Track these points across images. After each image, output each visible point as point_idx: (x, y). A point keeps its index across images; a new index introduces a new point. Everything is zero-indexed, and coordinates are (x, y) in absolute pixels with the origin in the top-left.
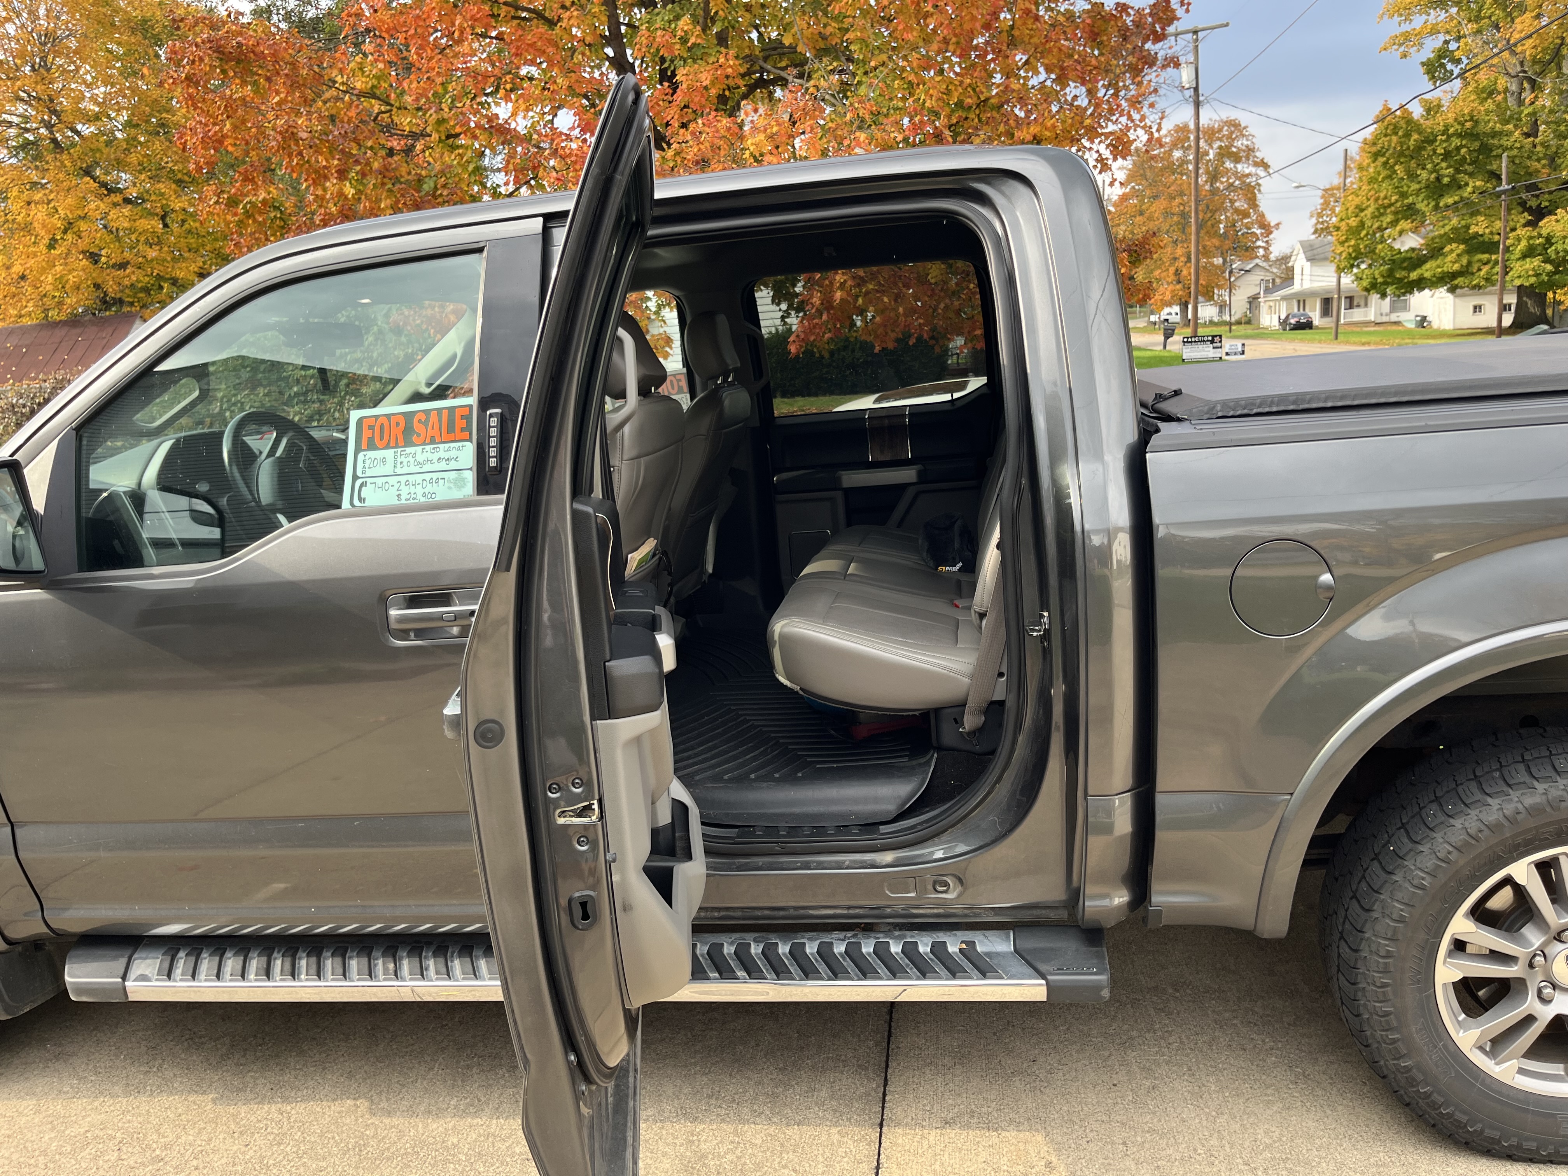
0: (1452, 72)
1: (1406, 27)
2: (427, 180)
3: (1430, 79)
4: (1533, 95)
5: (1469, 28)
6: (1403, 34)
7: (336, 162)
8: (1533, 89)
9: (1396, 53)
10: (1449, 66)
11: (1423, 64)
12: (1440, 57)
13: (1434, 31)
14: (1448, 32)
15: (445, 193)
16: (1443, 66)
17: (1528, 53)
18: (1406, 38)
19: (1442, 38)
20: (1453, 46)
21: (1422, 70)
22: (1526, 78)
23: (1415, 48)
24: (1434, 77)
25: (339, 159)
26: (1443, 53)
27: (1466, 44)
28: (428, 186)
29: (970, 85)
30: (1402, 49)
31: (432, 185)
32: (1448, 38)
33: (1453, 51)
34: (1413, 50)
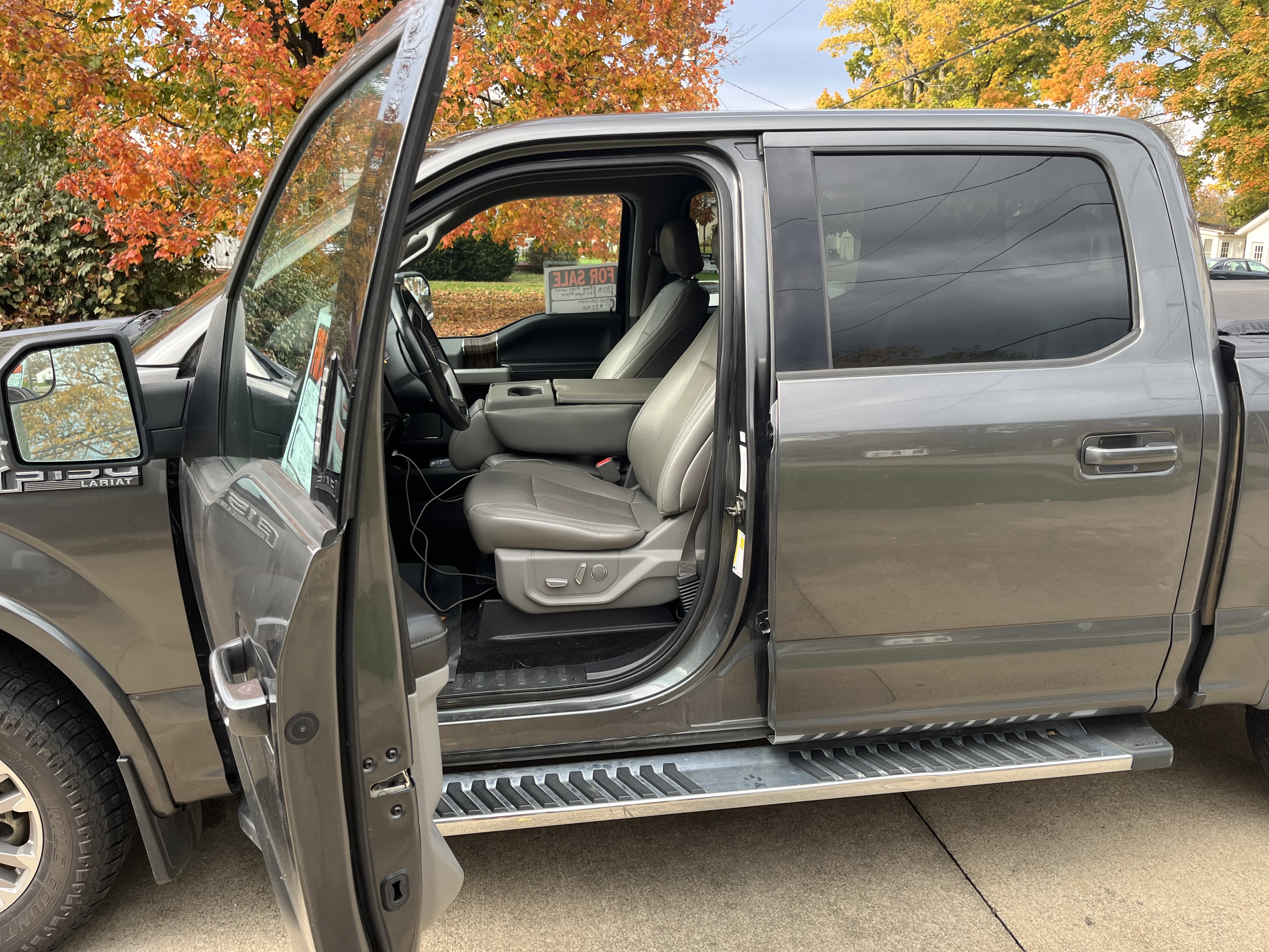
0: (865, 72)
1: (836, 34)
2: (93, 58)
3: (851, 75)
4: (921, 95)
5: (878, 40)
6: (834, 39)
7: (8, 33)
8: (922, 90)
9: (829, 52)
10: (864, 67)
11: (847, 64)
12: (858, 60)
13: (856, 40)
14: (864, 42)
15: (112, 72)
16: (859, 66)
17: (920, 64)
18: (835, 43)
19: (860, 45)
20: (867, 52)
21: (846, 68)
22: (917, 81)
23: (842, 51)
24: (853, 74)
25: (10, 30)
26: (860, 57)
27: (877, 52)
28: (94, 64)
29: (584, 38)
30: (833, 50)
31: (99, 63)
32: (865, 45)
33: (867, 57)
34: (841, 52)
